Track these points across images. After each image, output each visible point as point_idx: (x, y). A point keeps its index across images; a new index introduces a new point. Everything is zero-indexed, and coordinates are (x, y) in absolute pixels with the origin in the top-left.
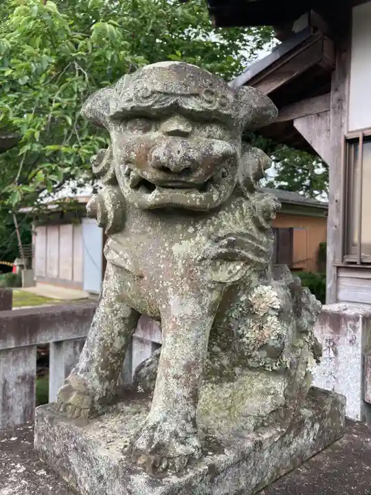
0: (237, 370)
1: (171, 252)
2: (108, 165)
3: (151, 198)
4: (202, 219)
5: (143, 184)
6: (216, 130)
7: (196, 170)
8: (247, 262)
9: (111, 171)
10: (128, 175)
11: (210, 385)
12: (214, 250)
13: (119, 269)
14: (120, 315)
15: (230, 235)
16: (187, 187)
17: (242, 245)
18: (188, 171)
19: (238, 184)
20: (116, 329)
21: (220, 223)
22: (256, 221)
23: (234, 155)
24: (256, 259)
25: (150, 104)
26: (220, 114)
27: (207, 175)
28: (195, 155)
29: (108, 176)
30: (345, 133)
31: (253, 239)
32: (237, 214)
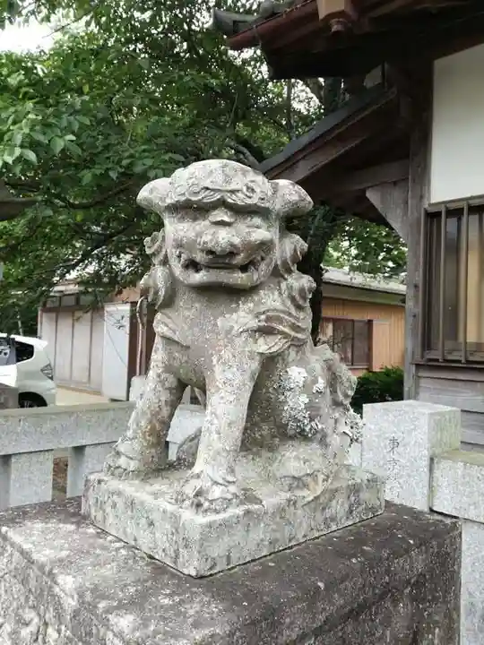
0: (277, 441)
1: (215, 325)
2: (161, 247)
3: (198, 277)
4: (243, 296)
5: (192, 265)
6: (257, 220)
7: (238, 254)
8: (285, 335)
9: (164, 253)
10: (179, 257)
11: (251, 457)
12: (254, 324)
13: (168, 340)
14: (167, 385)
15: (268, 311)
16: (230, 268)
17: (280, 321)
18: (232, 254)
19: (276, 266)
20: (163, 399)
21: (260, 301)
22: (293, 299)
23: (271, 241)
24: (293, 334)
25: (200, 198)
26: (259, 207)
27: (247, 258)
28: (237, 241)
29: (161, 257)
30: (426, 206)
31: (290, 314)
32: (276, 293)
